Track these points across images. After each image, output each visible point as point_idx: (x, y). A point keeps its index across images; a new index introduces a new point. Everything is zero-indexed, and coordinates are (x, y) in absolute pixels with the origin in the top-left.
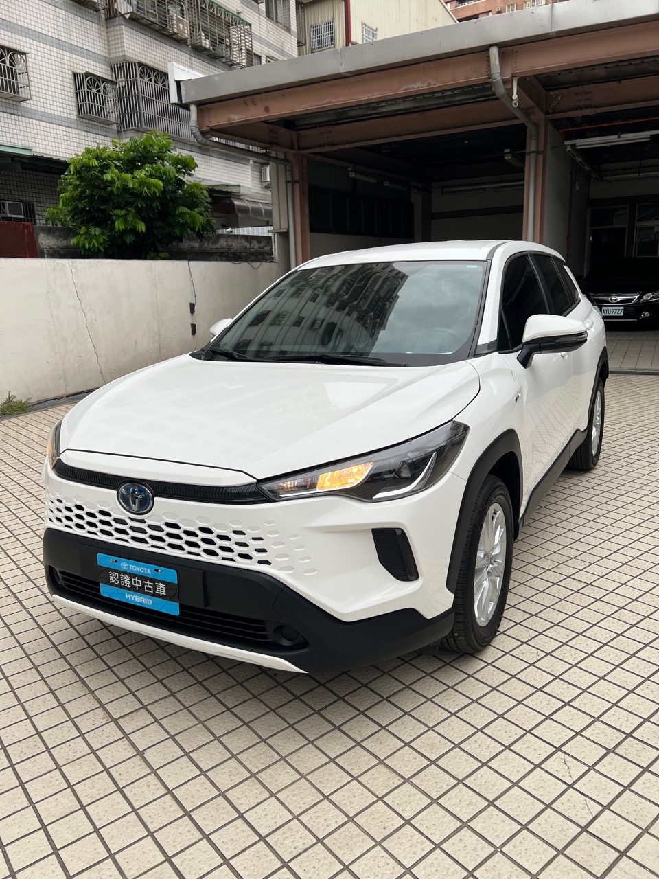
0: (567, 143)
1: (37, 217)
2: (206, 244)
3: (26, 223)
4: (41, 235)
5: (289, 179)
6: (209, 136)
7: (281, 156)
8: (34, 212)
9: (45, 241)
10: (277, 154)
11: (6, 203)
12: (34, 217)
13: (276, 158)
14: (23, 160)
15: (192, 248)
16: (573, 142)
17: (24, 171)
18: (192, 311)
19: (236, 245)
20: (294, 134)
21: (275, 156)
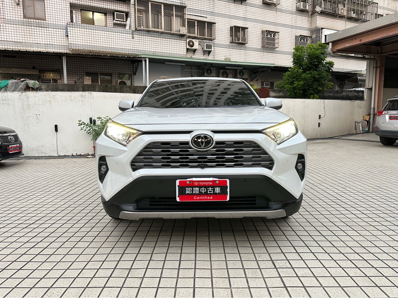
5: (375, 66)
6: (336, 53)
7: (372, 57)
8: (274, 85)
9: (272, 94)
14: (272, 68)
18: (320, 118)
20: (379, 48)
21: (369, 58)
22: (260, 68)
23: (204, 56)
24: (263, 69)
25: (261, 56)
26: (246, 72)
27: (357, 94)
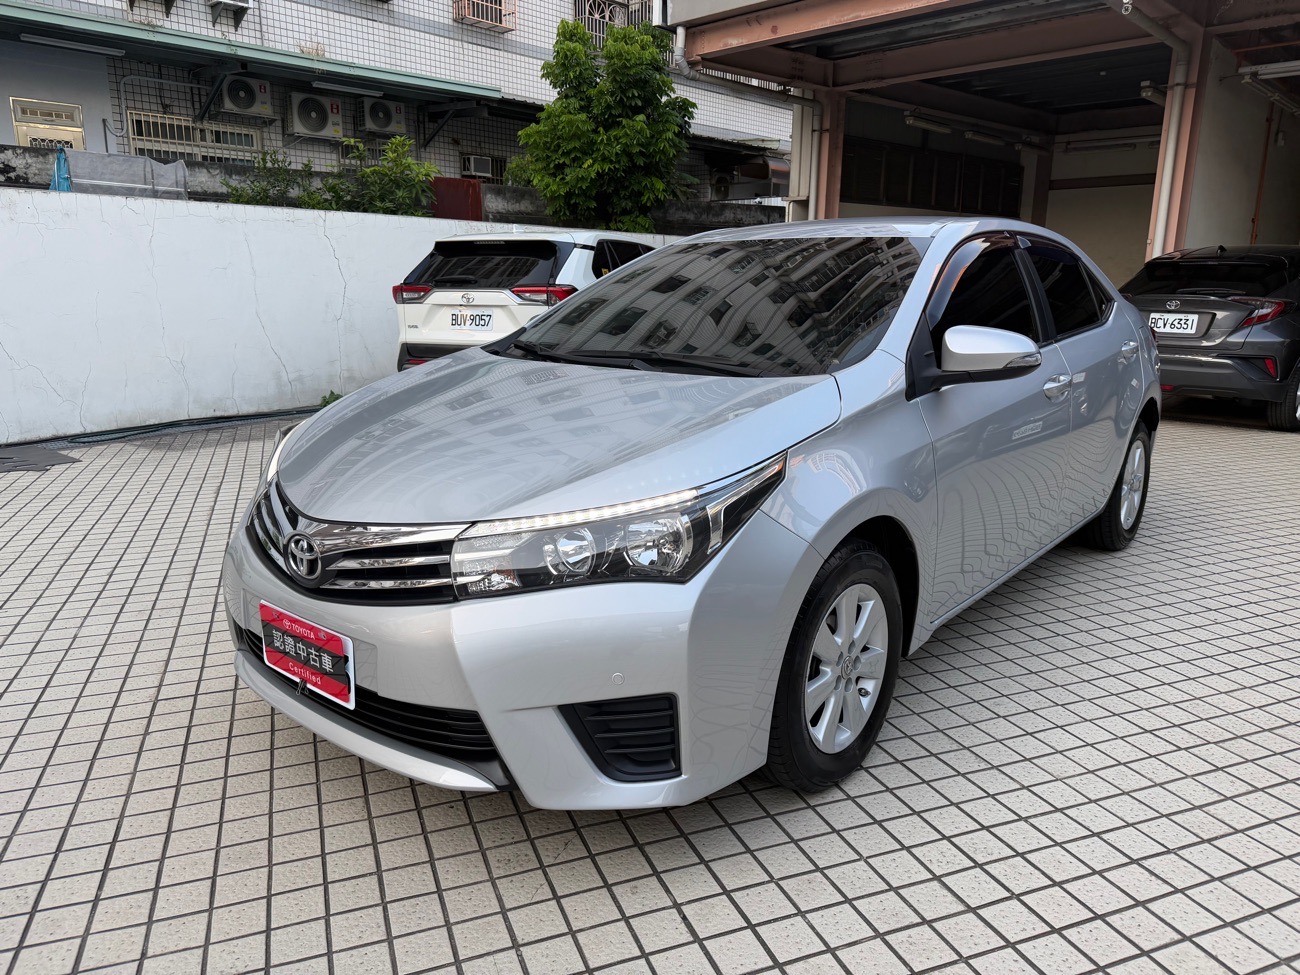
0: (1242, 70)
4: (489, 196)
5: (816, 127)
6: (700, 67)
7: (809, 95)
8: (505, 169)
9: (493, 203)
10: (803, 94)
11: (472, 158)
13: (803, 98)
14: (491, 104)
16: (1254, 69)
17: (490, 118)
20: (830, 64)
21: (800, 95)
22: (452, 100)
23: (218, 27)
24: (460, 106)
25: (452, 55)
26: (398, 110)
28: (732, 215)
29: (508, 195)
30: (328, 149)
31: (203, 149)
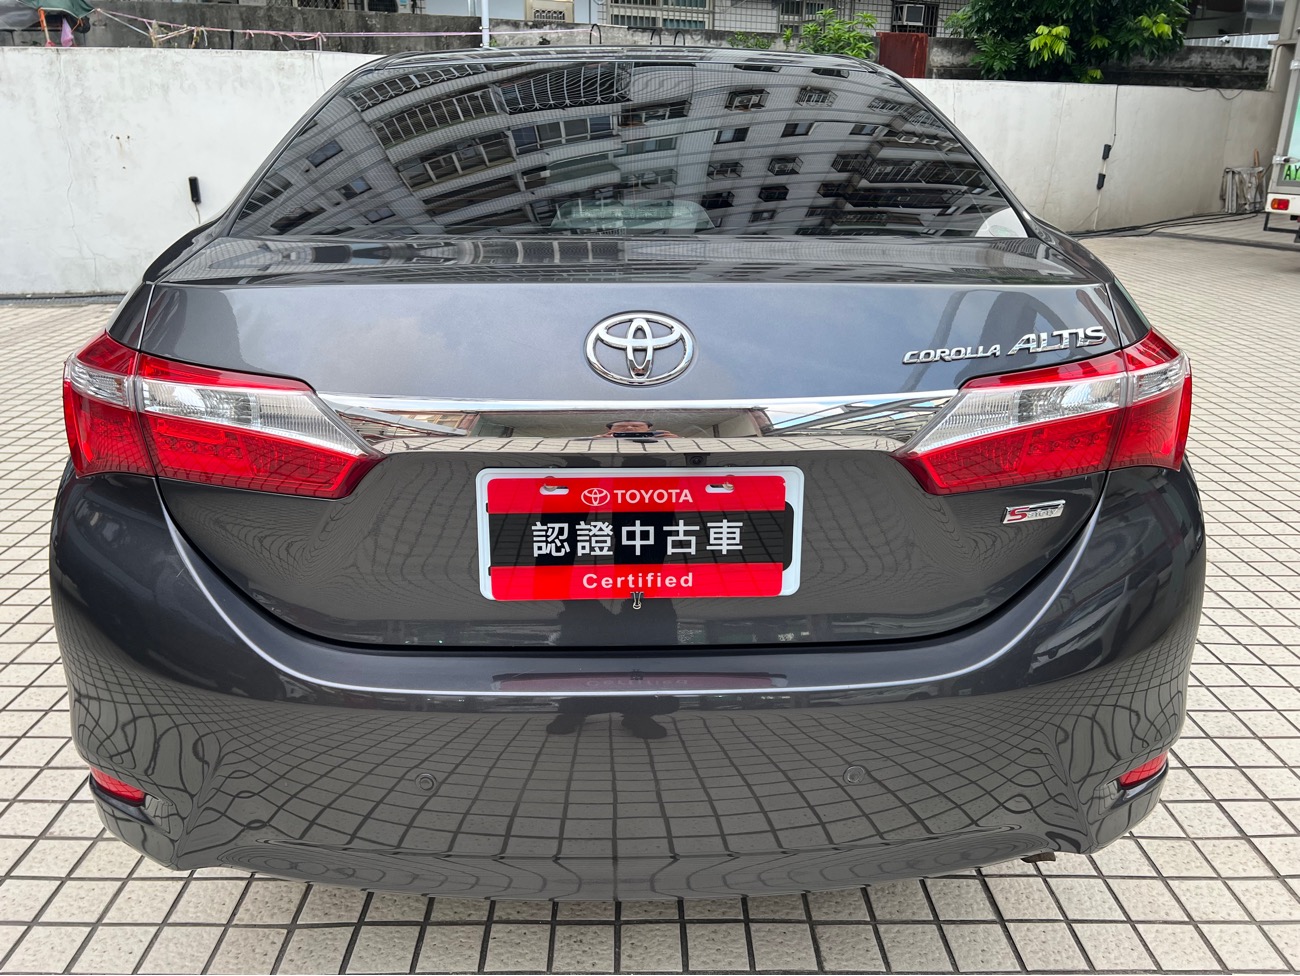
1: (939, 24)
2: (1166, 61)
3: (920, 35)
4: (935, 49)
8: (937, 17)
9: (938, 57)
11: (906, 7)
12: (936, 24)
15: (1142, 67)
18: (1106, 156)
19: (1217, 63)
27: (1238, 64)
28: (1199, 60)
29: (954, 48)
30: (770, 7)
31: (665, 13)
